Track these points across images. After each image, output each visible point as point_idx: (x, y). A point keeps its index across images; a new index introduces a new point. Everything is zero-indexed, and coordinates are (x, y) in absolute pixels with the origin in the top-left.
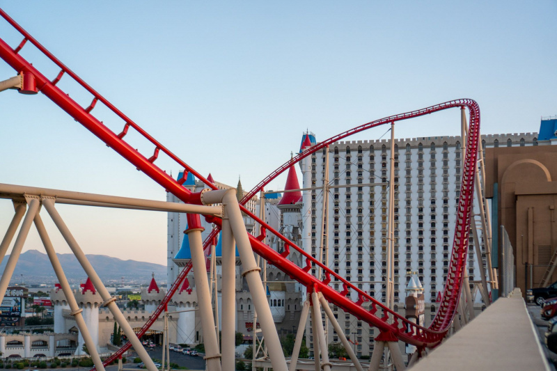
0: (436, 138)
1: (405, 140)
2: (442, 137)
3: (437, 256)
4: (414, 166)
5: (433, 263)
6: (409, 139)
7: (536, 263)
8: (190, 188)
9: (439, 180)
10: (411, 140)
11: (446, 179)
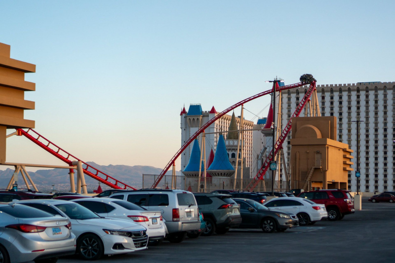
0: (369, 83)
1: (347, 85)
2: (374, 82)
3: (370, 170)
4: (354, 103)
5: (367, 176)
6: (350, 84)
7: (300, 180)
8: (198, 117)
9: (372, 114)
10: (352, 85)
11: (376, 113)
